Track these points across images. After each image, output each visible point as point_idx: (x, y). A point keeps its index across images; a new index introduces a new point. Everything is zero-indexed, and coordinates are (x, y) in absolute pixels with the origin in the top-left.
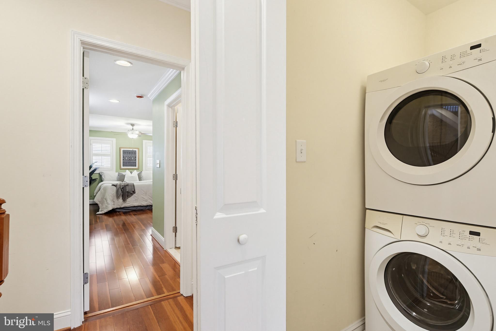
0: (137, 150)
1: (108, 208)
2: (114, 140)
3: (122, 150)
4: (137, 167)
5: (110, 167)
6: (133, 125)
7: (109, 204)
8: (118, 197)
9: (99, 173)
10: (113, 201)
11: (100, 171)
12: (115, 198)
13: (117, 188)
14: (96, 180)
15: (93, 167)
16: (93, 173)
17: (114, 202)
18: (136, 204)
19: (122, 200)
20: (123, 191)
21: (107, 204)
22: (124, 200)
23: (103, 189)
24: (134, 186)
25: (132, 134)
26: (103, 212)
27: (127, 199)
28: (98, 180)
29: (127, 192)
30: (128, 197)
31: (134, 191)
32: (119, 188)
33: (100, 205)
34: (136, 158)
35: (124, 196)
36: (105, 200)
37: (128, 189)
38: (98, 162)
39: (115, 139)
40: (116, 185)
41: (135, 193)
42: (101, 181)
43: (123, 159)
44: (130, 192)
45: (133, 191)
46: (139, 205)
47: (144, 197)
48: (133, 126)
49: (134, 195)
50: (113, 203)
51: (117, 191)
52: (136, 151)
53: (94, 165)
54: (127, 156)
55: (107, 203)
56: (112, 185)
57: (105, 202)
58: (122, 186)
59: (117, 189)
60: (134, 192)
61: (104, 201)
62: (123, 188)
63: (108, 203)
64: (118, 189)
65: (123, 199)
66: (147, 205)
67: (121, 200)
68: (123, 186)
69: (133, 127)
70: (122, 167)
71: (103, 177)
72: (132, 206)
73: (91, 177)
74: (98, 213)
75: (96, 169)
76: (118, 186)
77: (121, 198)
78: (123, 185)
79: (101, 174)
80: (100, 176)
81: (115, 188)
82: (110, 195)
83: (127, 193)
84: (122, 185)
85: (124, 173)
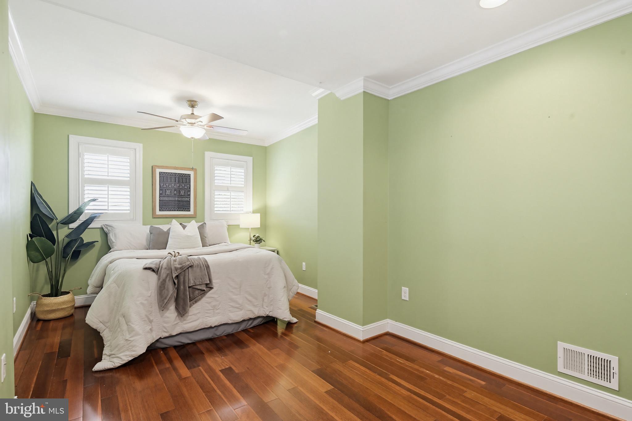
0: (192, 173)
1: (134, 349)
2: (139, 147)
3: (158, 171)
4: (191, 212)
5: (129, 212)
6: (192, 104)
7: (137, 334)
8: (163, 306)
9: (102, 228)
10: (149, 319)
11: (105, 223)
12: (156, 307)
13: (159, 279)
14: (94, 246)
15: (86, 211)
16: (86, 228)
17: (151, 321)
18: (214, 321)
19: (176, 314)
20: (176, 286)
21: (129, 334)
22: (182, 311)
23: (115, 282)
24: (208, 267)
25: (192, 126)
26: (117, 363)
27: (190, 307)
28: (98, 246)
29: (189, 287)
30: (192, 302)
31: (208, 282)
32: (166, 277)
33: (106, 335)
34: (190, 191)
35: (181, 302)
36: (122, 320)
37: (192, 278)
38: (100, 200)
39: (142, 144)
40: (158, 267)
41: (212, 288)
42: (108, 248)
43: (160, 194)
44: (198, 287)
45: (207, 284)
46: (222, 323)
47: (234, 297)
48: (193, 107)
49: (210, 294)
50: (148, 328)
51: (161, 288)
52: (189, 176)
53: (86, 208)
54: (170, 186)
55: (131, 330)
56: (146, 269)
57: (125, 327)
58: (176, 269)
59: (161, 280)
60: (209, 286)
61: (119, 320)
62: (177, 277)
63: (133, 330)
64: (164, 281)
65: (181, 309)
66: (242, 319)
67: (171, 313)
68: (179, 271)
69: (193, 111)
70: (158, 212)
71: (111, 236)
72: (203, 327)
73: (82, 238)
74: (98, 366)
75: (95, 217)
76: (164, 273)
77: (172, 307)
78: (179, 266)
79: (105, 229)
80: (105, 234)
81: (153, 277)
82: (138, 302)
83: (190, 289)
84: (175, 267)
85: (165, 228)
